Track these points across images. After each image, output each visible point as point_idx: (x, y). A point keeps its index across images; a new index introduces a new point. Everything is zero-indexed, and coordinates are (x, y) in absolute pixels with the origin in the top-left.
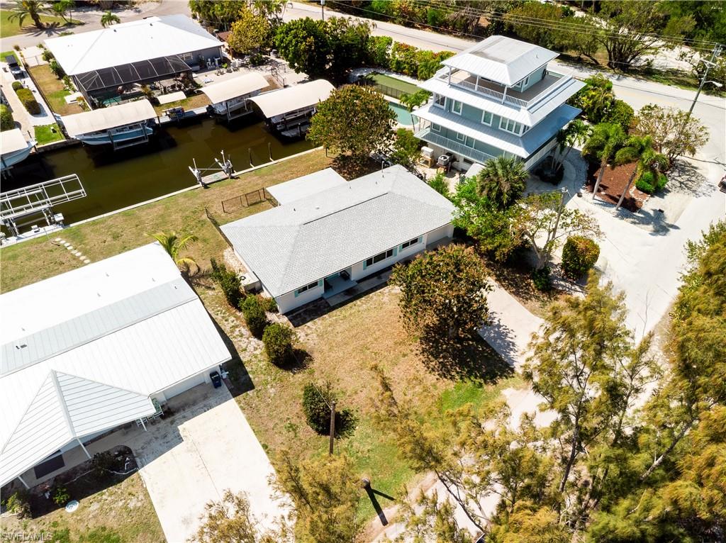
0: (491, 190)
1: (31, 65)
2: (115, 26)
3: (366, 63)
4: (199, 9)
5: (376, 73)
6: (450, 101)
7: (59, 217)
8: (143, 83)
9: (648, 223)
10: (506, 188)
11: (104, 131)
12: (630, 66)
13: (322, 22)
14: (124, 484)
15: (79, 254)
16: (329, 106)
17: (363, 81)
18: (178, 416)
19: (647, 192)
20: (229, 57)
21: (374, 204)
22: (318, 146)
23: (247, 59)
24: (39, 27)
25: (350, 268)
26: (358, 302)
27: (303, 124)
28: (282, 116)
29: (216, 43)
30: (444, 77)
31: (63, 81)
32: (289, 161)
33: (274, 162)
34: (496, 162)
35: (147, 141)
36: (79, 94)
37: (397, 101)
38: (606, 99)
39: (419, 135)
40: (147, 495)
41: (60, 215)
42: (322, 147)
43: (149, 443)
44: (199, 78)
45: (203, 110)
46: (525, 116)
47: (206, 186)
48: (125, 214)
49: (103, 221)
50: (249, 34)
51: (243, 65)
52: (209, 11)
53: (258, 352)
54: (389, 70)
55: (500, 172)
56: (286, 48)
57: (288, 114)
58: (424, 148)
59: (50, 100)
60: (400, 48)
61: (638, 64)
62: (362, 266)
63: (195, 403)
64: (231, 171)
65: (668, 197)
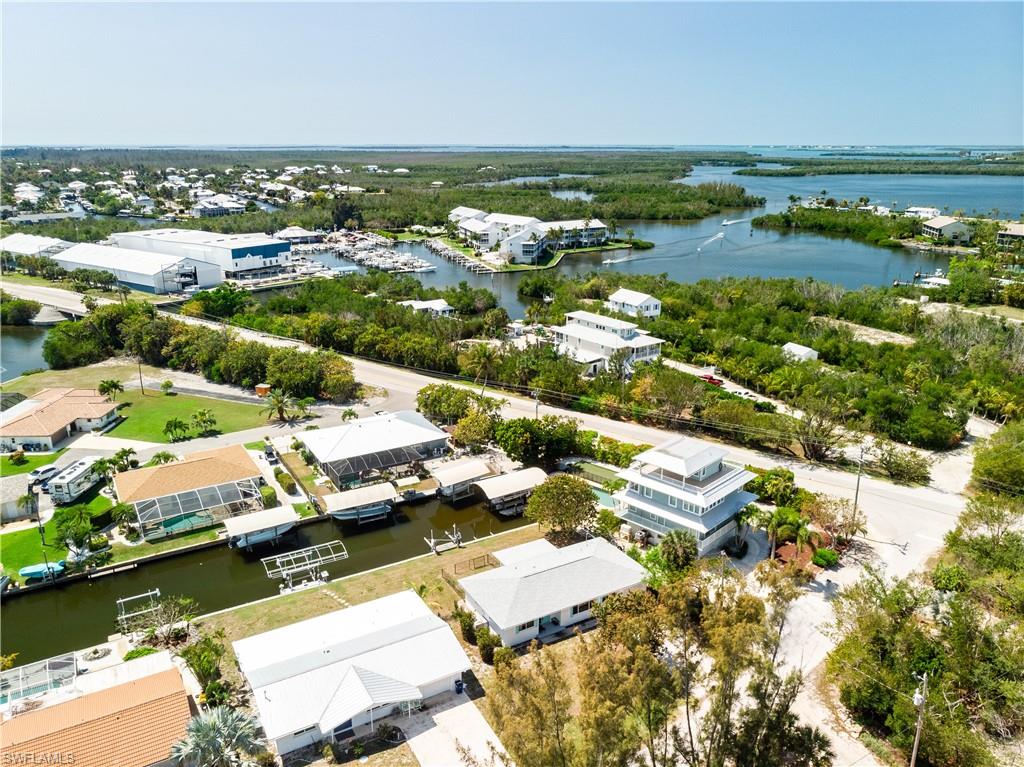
0: (669, 554)
1: (281, 453)
2: (354, 421)
3: (575, 453)
4: (426, 406)
5: (584, 462)
6: (643, 488)
7: (325, 574)
8: (381, 470)
9: (820, 591)
10: (680, 552)
11: (353, 508)
12: (826, 456)
13: (537, 420)
14: (397, 749)
15: (343, 601)
16: (544, 490)
17: (570, 469)
18: (431, 710)
19: (821, 566)
20: (452, 446)
21: (579, 564)
22: (533, 522)
23: (468, 449)
24: (282, 420)
25: (559, 613)
26: (566, 642)
27: (519, 505)
28: (501, 498)
29: (442, 435)
30: (636, 468)
31: (312, 467)
32: (507, 535)
33: (493, 536)
34: (673, 532)
35: (385, 517)
36: (327, 478)
37: (600, 486)
38: (787, 487)
39: (619, 515)
40: (414, 756)
41: (326, 572)
42: (537, 524)
43: (412, 725)
44: (428, 465)
45: (432, 492)
46: (701, 499)
47: (438, 553)
48: (374, 573)
49: (359, 578)
50: (473, 429)
51: (464, 454)
52: (435, 406)
53: (488, 673)
54: (595, 459)
55: (676, 540)
56: (506, 441)
57: (506, 496)
58: (623, 526)
59: (303, 483)
60: (604, 440)
61: (834, 456)
62: (570, 612)
63: (443, 703)
64: (459, 542)
65: (841, 571)
